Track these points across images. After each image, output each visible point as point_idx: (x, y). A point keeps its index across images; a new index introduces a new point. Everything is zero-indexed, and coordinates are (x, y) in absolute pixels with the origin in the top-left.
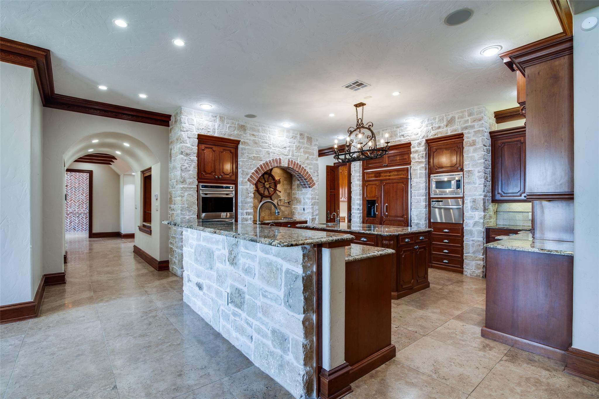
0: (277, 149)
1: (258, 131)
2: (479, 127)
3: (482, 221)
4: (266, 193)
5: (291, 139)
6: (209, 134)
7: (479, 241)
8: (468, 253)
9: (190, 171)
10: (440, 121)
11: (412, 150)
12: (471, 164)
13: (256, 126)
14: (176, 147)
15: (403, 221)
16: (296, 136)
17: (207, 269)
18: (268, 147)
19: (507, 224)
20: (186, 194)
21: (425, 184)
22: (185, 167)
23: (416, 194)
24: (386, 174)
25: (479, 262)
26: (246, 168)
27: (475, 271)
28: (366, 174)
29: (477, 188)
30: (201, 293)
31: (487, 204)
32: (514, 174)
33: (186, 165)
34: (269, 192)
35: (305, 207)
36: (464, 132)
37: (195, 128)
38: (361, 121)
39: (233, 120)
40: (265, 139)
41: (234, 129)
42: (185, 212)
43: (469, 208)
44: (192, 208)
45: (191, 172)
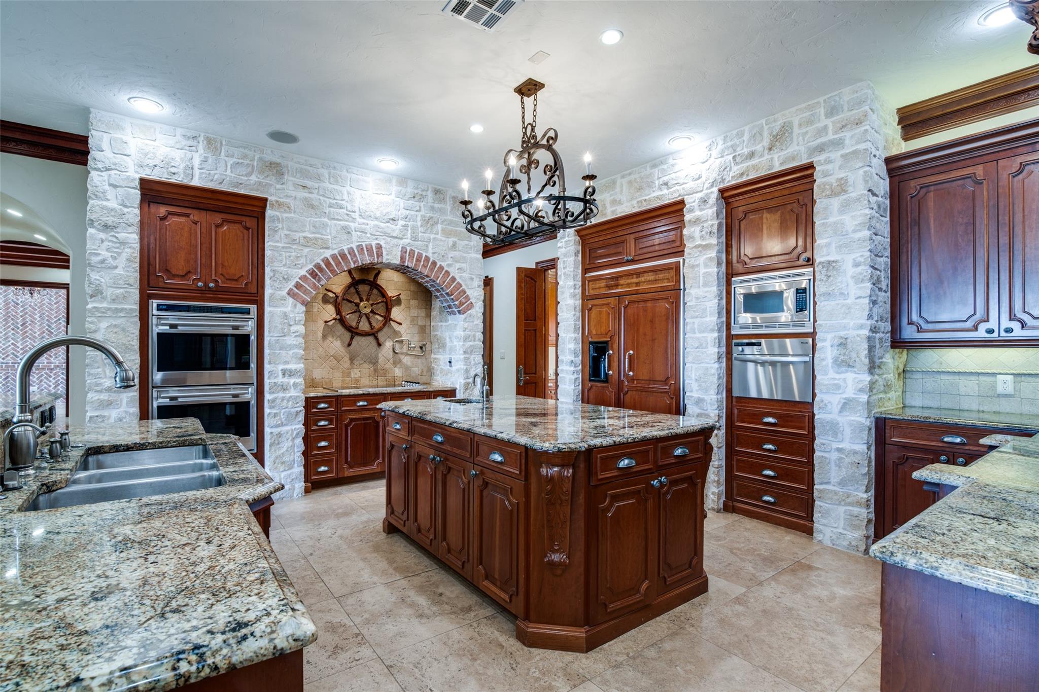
0: (369, 222)
1: (319, 178)
2: (858, 143)
3: (864, 398)
4: (364, 326)
5: (411, 202)
6: (174, 181)
7: (855, 453)
8: (826, 483)
9: (116, 267)
10: (753, 137)
11: (687, 217)
12: (834, 245)
13: (311, 166)
15: (667, 393)
16: (424, 193)
18: (346, 217)
19: (932, 406)
20: (104, 324)
21: (716, 301)
22: (100, 258)
23: (696, 326)
24: (629, 281)
25: (856, 510)
26: (284, 265)
27: (845, 532)
28: (589, 281)
29: (849, 308)
31: (878, 352)
32: (955, 269)
33: (104, 253)
34: (370, 323)
35: (453, 357)
36: (815, 159)
37: (131, 165)
38: (532, 129)
39: (245, 148)
40: (338, 197)
41: (250, 169)
42: (100, 370)
43: (830, 361)
45: (119, 271)
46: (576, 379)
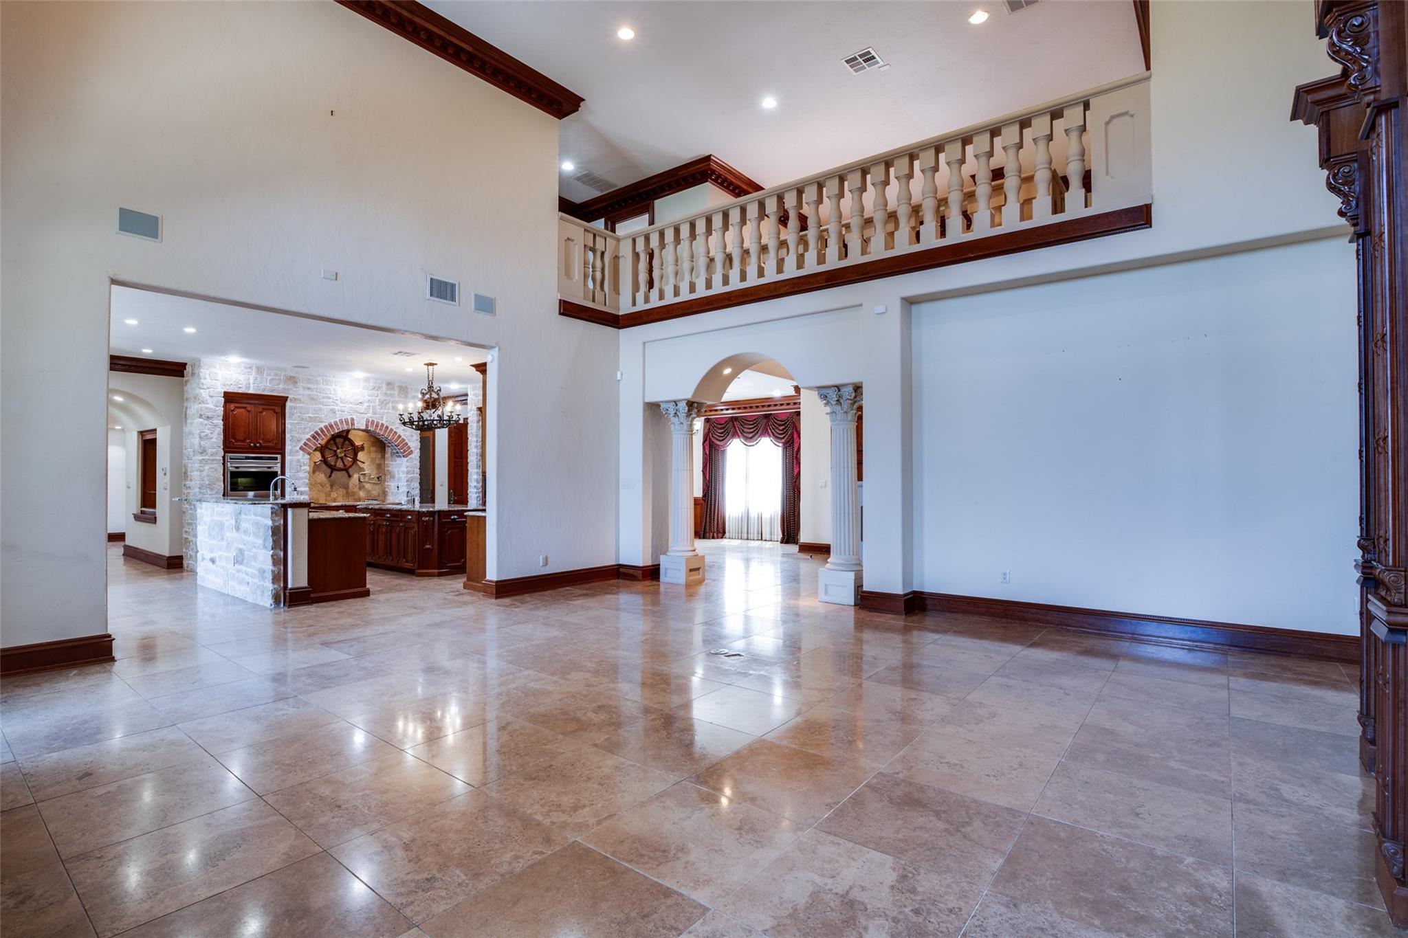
0: (346, 405)
1: (317, 383)
4: (340, 464)
5: (372, 391)
6: (240, 391)
9: (212, 438)
13: (313, 376)
14: (193, 407)
16: (380, 386)
17: (219, 541)
18: (333, 404)
20: (207, 467)
22: (205, 434)
26: (297, 433)
30: (214, 566)
33: (207, 431)
34: (344, 463)
35: (399, 483)
37: (219, 385)
39: (277, 370)
40: (328, 393)
41: (279, 382)
44: (216, 486)
45: (214, 440)
46: (478, 497)
